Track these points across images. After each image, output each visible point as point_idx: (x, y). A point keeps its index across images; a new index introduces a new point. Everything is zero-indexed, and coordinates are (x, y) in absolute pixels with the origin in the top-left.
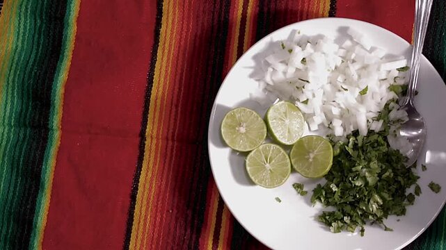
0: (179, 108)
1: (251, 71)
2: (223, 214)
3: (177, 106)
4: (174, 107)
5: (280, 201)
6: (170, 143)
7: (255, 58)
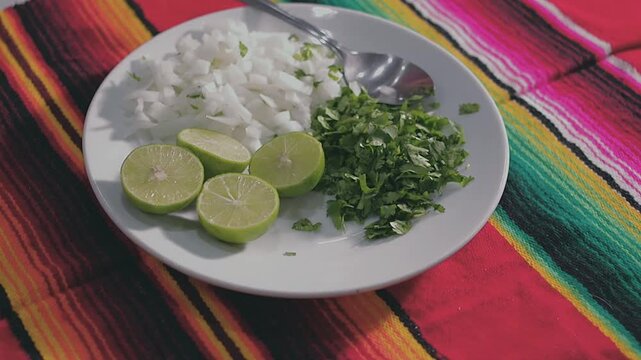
0: (41, 245)
1: (109, 132)
2: (226, 330)
3: (34, 245)
4: (30, 249)
5: (294, 254)
6: (63, 297)
7: (103, 114)
